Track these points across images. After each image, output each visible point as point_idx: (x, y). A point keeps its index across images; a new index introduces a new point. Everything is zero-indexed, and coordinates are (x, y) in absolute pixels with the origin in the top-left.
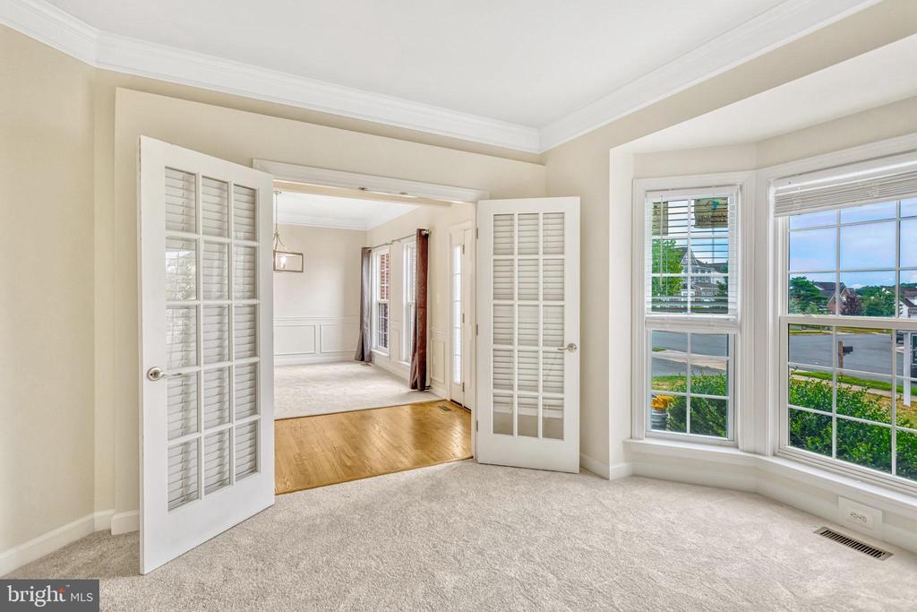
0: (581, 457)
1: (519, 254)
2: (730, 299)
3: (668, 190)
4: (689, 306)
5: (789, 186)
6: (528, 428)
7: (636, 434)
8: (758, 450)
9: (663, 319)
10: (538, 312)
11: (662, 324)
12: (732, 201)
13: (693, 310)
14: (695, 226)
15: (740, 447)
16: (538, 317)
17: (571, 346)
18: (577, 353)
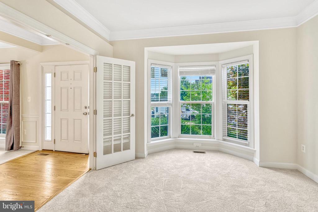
0: (135, 154)
1: (114, 80)
2: (168, 97)
3: (156, 64)
4: (159, 99)
5: (182, 69)
6: (117, 149)
7: (149, 141)
8: (176, 137)
9: (155, 104)
10: (121, 103)
11: (155, 105)
12: (169, 70)
13: (160, 100)
14: (161, 76)
15: (172, 137)
16: (121, 105)
17: (132, 115)
18: (134, 117)
